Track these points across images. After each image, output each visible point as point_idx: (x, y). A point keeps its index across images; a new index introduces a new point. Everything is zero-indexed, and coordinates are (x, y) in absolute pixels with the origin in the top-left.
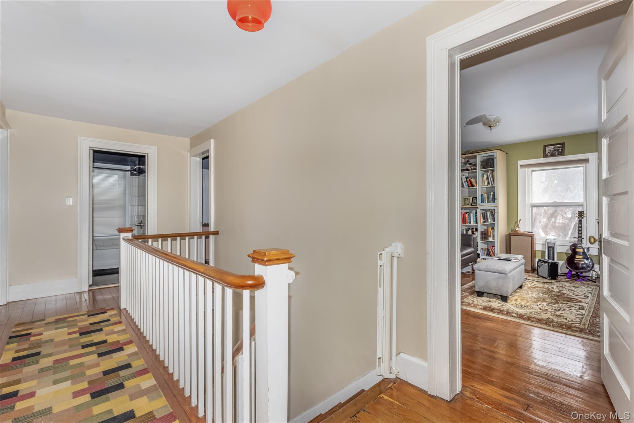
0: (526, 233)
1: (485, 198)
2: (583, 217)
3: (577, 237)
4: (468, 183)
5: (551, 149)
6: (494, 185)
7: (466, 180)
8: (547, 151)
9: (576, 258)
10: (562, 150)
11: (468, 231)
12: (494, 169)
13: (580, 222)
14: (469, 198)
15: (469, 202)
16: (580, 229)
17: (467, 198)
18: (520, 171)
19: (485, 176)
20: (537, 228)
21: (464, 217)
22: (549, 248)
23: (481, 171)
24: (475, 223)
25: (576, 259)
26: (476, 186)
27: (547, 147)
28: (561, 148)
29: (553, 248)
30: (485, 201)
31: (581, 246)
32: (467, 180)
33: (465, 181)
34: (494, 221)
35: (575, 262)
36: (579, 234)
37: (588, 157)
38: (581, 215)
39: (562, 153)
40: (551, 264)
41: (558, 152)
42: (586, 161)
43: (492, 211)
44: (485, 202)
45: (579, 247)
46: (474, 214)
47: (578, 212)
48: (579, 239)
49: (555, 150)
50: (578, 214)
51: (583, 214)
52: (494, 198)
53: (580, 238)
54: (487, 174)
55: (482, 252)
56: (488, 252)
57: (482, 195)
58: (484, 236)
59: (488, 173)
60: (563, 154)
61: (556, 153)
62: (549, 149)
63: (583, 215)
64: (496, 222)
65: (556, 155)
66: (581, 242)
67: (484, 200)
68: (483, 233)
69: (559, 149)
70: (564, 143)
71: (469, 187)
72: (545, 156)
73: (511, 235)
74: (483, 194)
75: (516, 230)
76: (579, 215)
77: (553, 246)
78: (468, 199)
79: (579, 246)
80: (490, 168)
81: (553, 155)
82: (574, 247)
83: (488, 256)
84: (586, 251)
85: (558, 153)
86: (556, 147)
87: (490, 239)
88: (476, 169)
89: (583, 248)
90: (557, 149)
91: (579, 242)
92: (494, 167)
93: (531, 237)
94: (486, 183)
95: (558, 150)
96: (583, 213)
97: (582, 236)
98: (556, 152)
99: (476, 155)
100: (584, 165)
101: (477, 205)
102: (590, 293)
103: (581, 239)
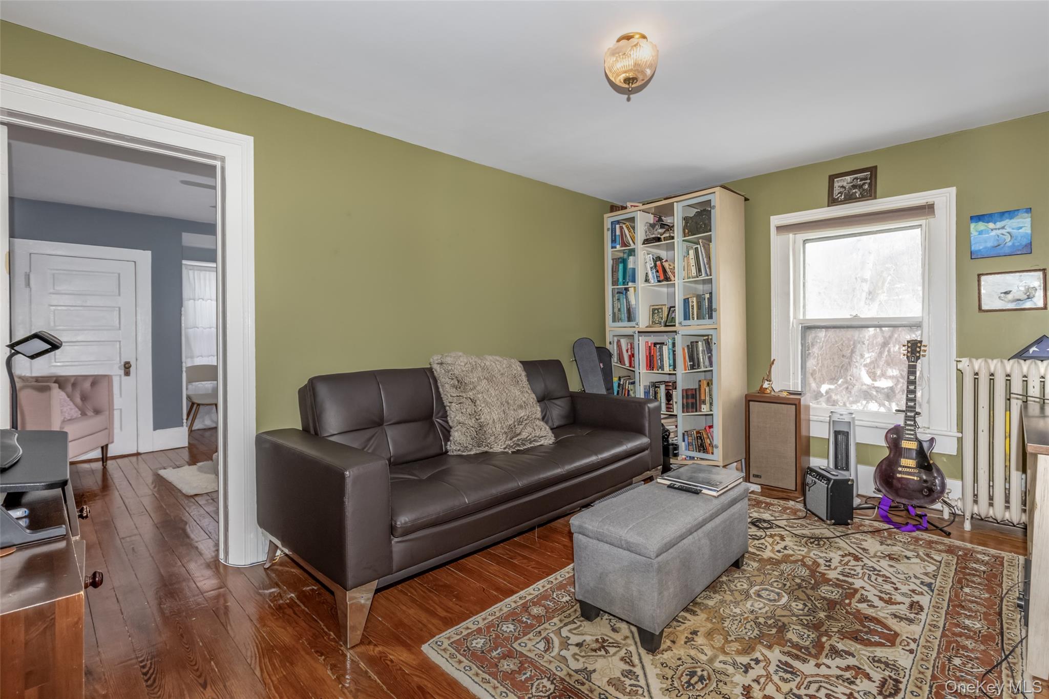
0: (785, 394)
1: (693, 309)
2: (918, 355)
3: (904, 408)
4: (657, 271)
5: (845, 184)
6: (711, 275)
7: (653, 265)
8: (836, 190)
9: (901, 466)
10: (870, 184)
11: (659, 387)
12: (711, 235)
13: (912, 370)
14: (662, 309)
15: (662, 318)
16: (912, 387)
17: (657, 309)
18: (775, 239)
19: (692, 252)
20: (856, 367)
21: (650, 353)
22: (837, 433)
23: (683, 241)
24: (671, 367)
25: (900, 469)
26: (672, 278)
27: (835, 180)
28: (868, 181)
29: (846, 434)
30: (693, 314)
31: (912, 433)
32: (655, 265)
33: (651, 268)
34: (711, 364)
35: (899, 475)
36: (908, 400)
37: (933, 200)
38: (914, 349)
39: (870, 194)
40: (833, 483)
41: (861, 190)
42: (928, 209)
43: (708, 339)
44: (693, 318)
45: (907, 436)
46: (671, 347)
47: (908, 342)
48: (908, 414)
49: (854, 187)
50: (908, 347)
51: (920, 347)
52: (711, 307)
53: (911, 411)
54: (696, 249)
55: (686, 439)
56: (700, 441)
57: (686, 301)
58: (690, 401)
59: (699, 246)
60: (873, 195)
61: (856, 192)
62: (841, 184)
63: (918, 349)
64: (714, 368)
65: (856, 198)
66: (912, 423)
67: (691, 312)
68: (690, 393)
69: (864, 184)
70: (876, 167)
71: (659, 281)
72: (833, 201)
73: (749, 401)
74: (688, 298)
75: (764, 387)
76: (909, 350)
77: (846, 430)
78: (658, 312)
79: (908, 434)
80: (704, 233)
81: (850, 198)
82: (895, 436)
83: (699, 452)
84: (925, 445)
85: (861, 193)
86: (857, 178)
87: (705, 409)
88: (673, 238)
89: (917, 439)
90: (859, 183)
91: (908, 422)
92: (710, 231)
93: (794, 406)
94: (694, 271)
95: (861, 187)
96: (919, 345)
97: (917, 406)
98: (857, 190)
99: (673, 203)
100: (922, 222)
101: (675, 326)
102: (929, 585)
103: (913, 414)
